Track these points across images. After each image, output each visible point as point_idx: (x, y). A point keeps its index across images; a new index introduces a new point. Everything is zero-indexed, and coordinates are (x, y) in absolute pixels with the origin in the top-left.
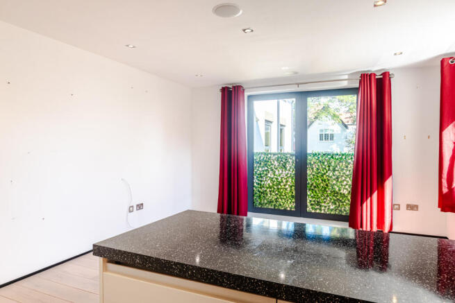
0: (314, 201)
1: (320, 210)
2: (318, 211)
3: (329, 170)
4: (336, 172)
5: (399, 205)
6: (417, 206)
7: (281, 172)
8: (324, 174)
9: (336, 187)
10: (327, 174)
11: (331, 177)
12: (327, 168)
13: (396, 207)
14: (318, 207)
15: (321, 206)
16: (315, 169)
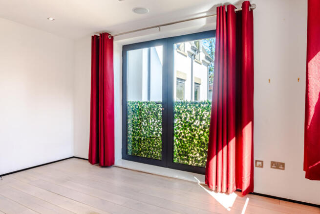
0: (182, 151)
1: (188, 161)
2: (186, 162)
3: (197, 119)
4: (204, 122)
5: (262, 162)
6: (283, 165)
7: (153, 121)
8: (192, 123)
9: (203, 137)
10: (195, 124)
11: (198, 127)
12: (195, 117)
13: (258, 163)
14: (186, 157)
15: (188, 157)
16: (183, 118)
